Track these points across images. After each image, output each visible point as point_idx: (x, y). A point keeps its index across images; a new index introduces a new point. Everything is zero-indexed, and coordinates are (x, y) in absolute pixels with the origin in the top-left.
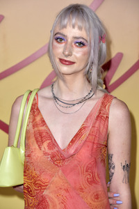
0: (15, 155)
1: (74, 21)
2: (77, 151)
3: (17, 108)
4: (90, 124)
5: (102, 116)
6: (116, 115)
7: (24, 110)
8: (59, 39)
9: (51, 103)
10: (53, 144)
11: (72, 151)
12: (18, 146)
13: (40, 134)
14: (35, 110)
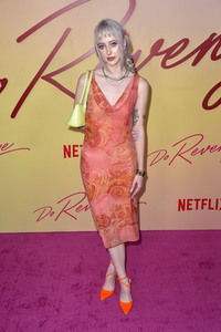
0: (81, 110)
1: (104, 33)
2: (121, 107)
3: (82, 81)
4: (128, 92)
5: (135, 88)
6: (142, 87)
7: (86, 83)
8: (101, 46)
9: (103, 79)
10: (107, 103)
11: (118, 107)
12: (82, 104)
13: (98, 97)
14: (94, 82)
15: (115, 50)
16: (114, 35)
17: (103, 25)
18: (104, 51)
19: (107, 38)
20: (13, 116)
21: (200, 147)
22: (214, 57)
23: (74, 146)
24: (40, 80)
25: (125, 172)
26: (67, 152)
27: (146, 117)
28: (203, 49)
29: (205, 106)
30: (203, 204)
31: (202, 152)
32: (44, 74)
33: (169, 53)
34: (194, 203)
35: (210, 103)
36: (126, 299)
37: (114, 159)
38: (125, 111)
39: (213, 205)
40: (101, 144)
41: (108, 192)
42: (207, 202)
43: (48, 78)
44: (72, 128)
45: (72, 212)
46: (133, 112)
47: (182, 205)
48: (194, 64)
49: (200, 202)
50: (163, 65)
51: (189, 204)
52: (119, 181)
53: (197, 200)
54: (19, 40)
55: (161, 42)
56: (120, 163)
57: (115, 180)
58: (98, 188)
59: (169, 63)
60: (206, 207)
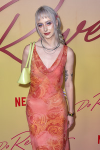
15: (50, 28)
16: (49, 17)
17: (41, 10)
18: (42, 29)
19: (44, 19)
23: (23, 98)
25: (58, 115)
26: (18, 102)
27: (73, 75)
37: (50, 106)
38: (58, 72)
40: (41, 95)
41: (46, 130)
44: (21, 85)
46: (63, 73)
50: (86, 39)
55: (84, 23)
56: (54, 109)
57: (51, 121)
58: (39, 127)
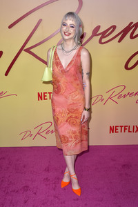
20: (6, 74)
21: (123, 93)
22: (132, 37)
23: (44, 93)
24: (23, 52)
25: (77, 110)
28: (125, 32)
29: (126, 67)
30: (125, 129)
31: (125, 96)
32: (26, 48)
33: (104, 35)
34: (119, 128)
35: (129, 66)
36: (76, 187)
37: (70, 101)
39: (131, 130)
41: (67, 121)
42: (128, 128)
43: (28, 51)
45: (44, 134)
47: (112, 130)
48: (120, 41)
49: (123, 128)
50: (100, 42)
51: (116, 129)
52: (74, 115)
53: (121, 127)
54: (10, 27)
55: (98, 28)
56: (74, 104)
58: (60, 119)
59: (104, 40)
60: (127, 131)
